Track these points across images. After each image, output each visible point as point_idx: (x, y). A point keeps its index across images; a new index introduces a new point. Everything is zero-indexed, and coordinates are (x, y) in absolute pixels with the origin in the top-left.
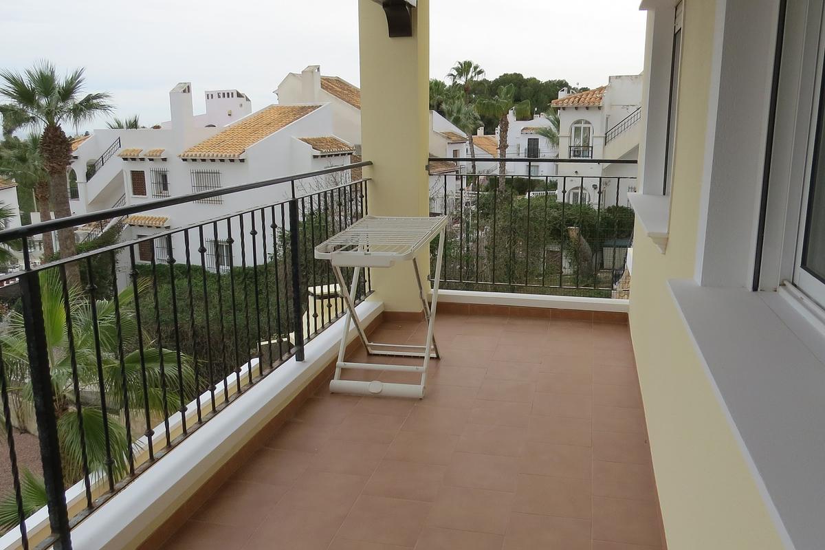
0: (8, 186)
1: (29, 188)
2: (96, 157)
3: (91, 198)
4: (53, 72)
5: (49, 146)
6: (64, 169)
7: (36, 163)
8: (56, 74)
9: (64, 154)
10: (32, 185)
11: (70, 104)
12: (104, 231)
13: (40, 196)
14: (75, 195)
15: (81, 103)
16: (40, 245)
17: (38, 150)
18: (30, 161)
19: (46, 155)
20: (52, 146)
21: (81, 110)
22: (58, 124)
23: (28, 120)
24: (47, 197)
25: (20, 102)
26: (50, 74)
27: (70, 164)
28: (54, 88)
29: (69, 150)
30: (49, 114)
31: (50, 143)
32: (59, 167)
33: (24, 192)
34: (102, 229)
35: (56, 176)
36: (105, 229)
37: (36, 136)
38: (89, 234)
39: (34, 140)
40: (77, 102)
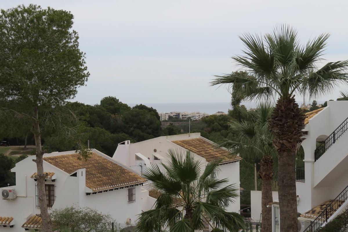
0: (231, 160)
1: (251, 163)
2: (328, 133)
3: (318, 180)
4: (293, 39)
5: (281, 121)
6: (294, 146)
7: (263, 137)
8: (296, 40)
9: (295, 129)
10: (257, 161)
11: (307, 75)
12: (329, 221)
13: (264, 173)
14: (301, 176)
15: (319, 72)
16: (257, 228)
17: (267, 124)
18: (258, 134)
19: (276, 130)
20: (284, 120)
21: (319, 80)
22: (292, 96)
23: (261, 91)
24: (271, 176)
25: (256, 71)
26: (289, 39)
27: (301, 141)
28: (291, 56)
29: (302, 126)
30: (285, 86)
31: (282, 116)
32: (288, 145)
33: (247, 167)
34: (327, 218)
35: (285, 154)
36: (331, 218)
37: (266, 107)
38: (312, 222)
39: (264, 111)
40: (315, 71)
